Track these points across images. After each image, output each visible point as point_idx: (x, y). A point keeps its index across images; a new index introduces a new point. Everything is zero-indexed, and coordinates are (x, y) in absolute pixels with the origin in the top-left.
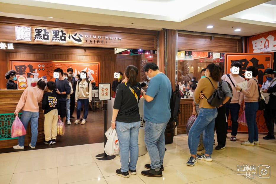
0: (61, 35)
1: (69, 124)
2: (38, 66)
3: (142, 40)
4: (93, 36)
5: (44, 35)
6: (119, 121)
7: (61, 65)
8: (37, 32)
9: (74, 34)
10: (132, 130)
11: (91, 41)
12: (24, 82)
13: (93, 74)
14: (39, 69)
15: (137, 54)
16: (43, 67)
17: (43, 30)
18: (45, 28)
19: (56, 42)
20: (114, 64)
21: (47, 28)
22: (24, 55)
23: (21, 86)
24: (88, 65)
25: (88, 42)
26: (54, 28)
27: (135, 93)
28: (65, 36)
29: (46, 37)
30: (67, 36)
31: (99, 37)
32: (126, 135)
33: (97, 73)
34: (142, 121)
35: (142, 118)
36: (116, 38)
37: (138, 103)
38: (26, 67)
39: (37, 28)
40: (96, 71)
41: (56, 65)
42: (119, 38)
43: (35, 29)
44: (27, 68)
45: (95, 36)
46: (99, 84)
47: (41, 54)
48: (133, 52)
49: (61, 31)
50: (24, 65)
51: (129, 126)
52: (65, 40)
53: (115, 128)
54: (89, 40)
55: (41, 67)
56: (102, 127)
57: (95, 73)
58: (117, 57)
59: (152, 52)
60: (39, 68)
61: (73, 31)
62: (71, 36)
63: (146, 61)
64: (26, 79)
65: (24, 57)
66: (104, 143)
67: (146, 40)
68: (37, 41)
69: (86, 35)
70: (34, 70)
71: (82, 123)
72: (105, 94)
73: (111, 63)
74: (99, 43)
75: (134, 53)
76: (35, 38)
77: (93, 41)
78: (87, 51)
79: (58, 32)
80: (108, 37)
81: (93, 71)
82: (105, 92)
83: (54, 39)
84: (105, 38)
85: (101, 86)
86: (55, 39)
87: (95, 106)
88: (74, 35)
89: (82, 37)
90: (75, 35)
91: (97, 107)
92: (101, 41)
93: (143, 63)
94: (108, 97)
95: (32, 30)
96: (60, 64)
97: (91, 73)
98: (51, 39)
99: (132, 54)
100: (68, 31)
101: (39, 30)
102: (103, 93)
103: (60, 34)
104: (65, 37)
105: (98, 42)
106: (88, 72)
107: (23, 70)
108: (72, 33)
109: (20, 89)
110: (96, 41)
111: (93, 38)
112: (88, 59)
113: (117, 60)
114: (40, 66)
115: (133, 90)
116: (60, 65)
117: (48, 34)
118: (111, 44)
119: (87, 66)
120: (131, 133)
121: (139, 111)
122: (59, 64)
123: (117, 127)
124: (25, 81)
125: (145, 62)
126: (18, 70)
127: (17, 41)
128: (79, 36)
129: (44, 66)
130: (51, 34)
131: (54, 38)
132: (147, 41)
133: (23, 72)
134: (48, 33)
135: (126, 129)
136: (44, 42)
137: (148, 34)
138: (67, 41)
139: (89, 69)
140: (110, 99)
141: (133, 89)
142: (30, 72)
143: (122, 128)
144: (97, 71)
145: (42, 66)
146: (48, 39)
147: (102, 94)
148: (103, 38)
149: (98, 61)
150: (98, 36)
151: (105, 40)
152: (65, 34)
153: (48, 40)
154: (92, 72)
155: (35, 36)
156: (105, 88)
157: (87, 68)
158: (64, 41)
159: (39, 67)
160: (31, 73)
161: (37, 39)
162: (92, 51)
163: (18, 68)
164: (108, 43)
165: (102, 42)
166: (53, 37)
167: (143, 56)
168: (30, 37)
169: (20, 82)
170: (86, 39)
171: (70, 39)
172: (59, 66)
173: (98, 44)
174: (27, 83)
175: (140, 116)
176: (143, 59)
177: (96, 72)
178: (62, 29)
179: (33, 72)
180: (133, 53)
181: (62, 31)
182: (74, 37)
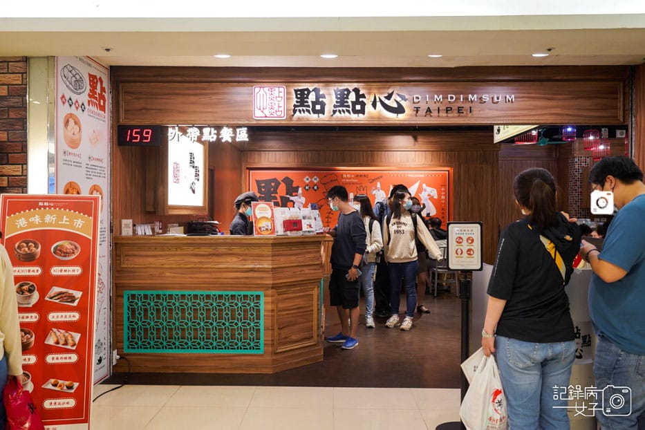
0: (354, 100)
1: (371, 327)
2: (305, 179)
3: (577, 98)
4: (436, 96)
5: (314, 104)
6: (506, 337)
7: (357, 176)
8: (299, 96)
9: (386, 95)
10: (547, 368)
11: (429, 110)
12: (267, 218)
13: (436, 197)
14: (307, 188)
15: (561, 140)
16: (315, 182)
17: (313, 90)
18: (316, 85)
19: (341, 119)
20: (493, 173)
21: (321, 84)
22: (275, 154)
23: (260, 228)
24: (423, 176)
25: (422, 112)
26: (337, 84)
27: (557, 253)
28: (362, 101)
29: (318, 107)
30: (368, 101)
31: (452, 98)
32: (529, 381)
33: (445, 195)
34: (580, 341)
35: (578, 330)
36: (498, 98)
37: (566, 284)
38: (280, 183)
39: (300, 88)
40: (443, 189)
41: (344, 176)
42: (508, 97)
43: (295, 90)
44: (281, 185)
45: (441, 96)
46: (448, 224)
47: (312, 151)
48: (546, 137)
49: (353, 90)
50: (275, 179)
51: (539, 352)
52: (362, 111)
53: (495, 354)
54: (424, 107)
55: (311, 181)
56: (456, 344)
57: (439, 195)
58: (499, 152)
59: (605, 132)
60: (307, 185)
61: (384, 88)
62: (378, 100)
63: (588, 160)
64: (272, 210)
65: (276, 161)
66: (460, 390)
67: (590, 98)
68: (299, 119)
69: (415, 96)
70: (296, 190)
71: (402, 327)
72: (465, 254)
73: (482, 168)
74: (449, 115)
75: (551, 140)
76: (295, 111)
77: (434, 110)
78: (420, 139)
79: (346, 93)
80: (475, 96)
81: (435, 190)
82: (465, 246)
83: (336, 111)
84: (467, 99)
85: (455, 230)
86: (340, 111)
87: (438, 284)
88: (386, 97)
89: (406, 100)
90: (389, 97)
91: (443, 285)
92: (455, 107)
93: (577, 167)
94: (474, 262)
95: (288, 93)
96: (353, 174)
97: (429, 195)
98: (330, 113)
99: (544, 142)
100: (370, 89)
101: (302, 91)
102: (459, 252)
103: (352, 97)
104: (363, 104)
105: (447, 111)
106: (423, 193)
107: (272, 189)
108: (381, 93)
109: (259, 233)
110: (443, 107)
111: (435, 103)
112: (424, 160)
113: (499, 159)
114: (310, 179)
115: (552, 245)
116: (353, 176)
117: (324, 100)
118: (483, 116)
119: (420, 178)
120: (543, 376)
121: (568, 309)
122: (351, 174)
123: (501, 353)
124: (269, 216)
125: (583, 164)
126: (263, 190)
127: (255, 122)
128: (399, 99)
129: (318, 179)
130: (330, 100)
131: (338, 109)
132: (596, 97)
133: (273, 195)
134: (324, 96)
135: (529, 363)
136: (313, 119)
137: (597, 77)
138: (369, 113)
139: (424, 186)
140: (481, 269)
141: (552, 242)
142: (287, 194)
143: (517, 359)
144: (445, 191)
145: (313, 180)
146: (322, 111)
147: (457, 254)
148: (462, 100)
149: (448, 163)
150: (449, 96)
151: (467, 106)
152: (363, 96)
153: (324, 114)
154: (432, 194)
155: (295, 106)
156: (465, 237)
157: (419, 182)
158: (361, 115)
159: (307, 182)
160: (288, 196)
161: (298, 113)
162: (432, 139)
163: (263, 185)
164: (476, 113)
165: (460, 110)
166: (335, 106)
167: (577, 145)
168: (282, 109)
169: (258, 217)
170: (417, 105)
171: (375, 108)
172: (350, 178)
173: (447, 116)
174: (273, 221)
175: (572, 325)
176: (576, 154)
177: (443, 193)
178: (355, 85)
179: (294, 194)
180: (548, 139)
181: (356, 90)
182: (387, 102)
